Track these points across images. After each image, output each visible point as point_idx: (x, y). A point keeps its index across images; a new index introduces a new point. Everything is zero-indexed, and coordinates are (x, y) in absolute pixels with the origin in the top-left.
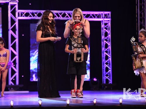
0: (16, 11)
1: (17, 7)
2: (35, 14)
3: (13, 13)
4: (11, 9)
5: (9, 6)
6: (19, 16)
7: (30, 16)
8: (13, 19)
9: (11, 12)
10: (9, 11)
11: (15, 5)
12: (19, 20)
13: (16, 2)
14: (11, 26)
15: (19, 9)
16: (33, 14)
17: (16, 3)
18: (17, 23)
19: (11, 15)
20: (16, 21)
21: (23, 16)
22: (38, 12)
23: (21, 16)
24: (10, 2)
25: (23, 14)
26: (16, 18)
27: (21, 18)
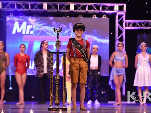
0: (124, 21)
1: (124, 17)
2: (142, 24)
3: (121, 23)
4: (119, 19)
5: (117, 17)
6: (126, 26)
7: (138, 26)
8: (121, 29)
9: (119, 23)
10: (117, 21)
11: (122, 15)
12: (126, 30)
13: (124, 12)
14: (118, 36)
15: (126, 19)
16: (140, 24)
17: (124, 14)
18: (124, 34)
19: (118, 25)
20: (123, 31)
21: (131, 26)
22: (145, 22)
23: (129, 26)
24: (118, 12)
25: (130, 24)
26: (123, 28)
27: (128, 28)
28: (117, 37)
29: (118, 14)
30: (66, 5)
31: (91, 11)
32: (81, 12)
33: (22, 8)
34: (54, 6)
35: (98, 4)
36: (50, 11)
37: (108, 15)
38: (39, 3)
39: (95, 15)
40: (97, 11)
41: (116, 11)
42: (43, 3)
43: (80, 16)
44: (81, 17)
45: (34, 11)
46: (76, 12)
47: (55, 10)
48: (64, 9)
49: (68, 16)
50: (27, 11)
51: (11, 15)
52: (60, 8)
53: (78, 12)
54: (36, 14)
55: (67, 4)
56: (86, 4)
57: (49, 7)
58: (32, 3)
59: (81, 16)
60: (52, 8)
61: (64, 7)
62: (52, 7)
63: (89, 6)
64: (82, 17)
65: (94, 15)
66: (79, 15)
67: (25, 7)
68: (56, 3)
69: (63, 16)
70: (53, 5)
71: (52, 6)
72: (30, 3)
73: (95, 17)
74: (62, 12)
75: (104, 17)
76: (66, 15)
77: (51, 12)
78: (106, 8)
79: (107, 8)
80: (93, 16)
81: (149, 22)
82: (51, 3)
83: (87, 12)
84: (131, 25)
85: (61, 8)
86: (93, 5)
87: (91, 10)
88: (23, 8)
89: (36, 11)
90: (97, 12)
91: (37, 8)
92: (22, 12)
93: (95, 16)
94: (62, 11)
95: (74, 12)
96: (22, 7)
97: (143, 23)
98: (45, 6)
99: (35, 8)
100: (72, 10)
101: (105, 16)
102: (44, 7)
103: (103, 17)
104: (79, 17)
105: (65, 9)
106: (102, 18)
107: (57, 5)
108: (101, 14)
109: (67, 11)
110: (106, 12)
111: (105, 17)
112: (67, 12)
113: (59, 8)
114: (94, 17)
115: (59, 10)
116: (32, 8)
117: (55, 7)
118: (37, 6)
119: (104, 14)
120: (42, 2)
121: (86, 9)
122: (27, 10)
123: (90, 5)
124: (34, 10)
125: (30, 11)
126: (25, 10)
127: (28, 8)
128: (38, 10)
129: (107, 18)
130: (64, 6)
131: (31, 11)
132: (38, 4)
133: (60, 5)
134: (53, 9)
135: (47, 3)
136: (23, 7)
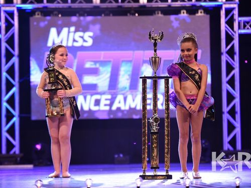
0: (235, 20)
1: (236, 12)
3: (230, 23)
4: (226, 17)
5: (223, 13)
6: (239, 28)
8: (230, 33)
9: (227, 23)
10: (223, 20)
11: (233, 9)
12: (240, 35)
13: (235, 4)
14: (227, 46)
15: (240, 16)
17: (236, 6)
18: (236, 42)
19: (226, 27)
20: (235, 37)
21: (248, 28)
23: (244, 28)
24: (225, 4)
25: (246, 24)
26: (235, 32)
27: (243, 31)
28: (224, 48)
29: (224, 6)
31: (177, 3)
32: (160, 6)
33: (56, 2)
36: (105, 5)
37: (206, 10)
39: (185, 11)
41: (222, 2)
43: (158, 13)
44: (160, 15)
45: (77, 7)
46: (150, 6)
47: (114, 5)
48: (129, 2)
49: (137, 15)
50: (65, 7)
51: (38, 14)
52: (123, 1)
53: (154, 6)
54: (81, 12)
59: (160, 12)
60: (108, 1)
64: (162, 16)
65: (182, 11)
66: (156, 12)
69: (128, 14)
74: (126, 6)
75: (200, 14)
76: (133, 12)
77: (107, 8)
80: (180, 13)
83: (170, 6)
84: (248, 26)
87: (176, 1)
88: (58, 3)
89: (80, 7)
90: (187, 5)
91: (83, 1)
92: (56, 9)
93: (184, 13)
94: (126, 4)
95: (147, 6)
99: (78, 2)
100: (143, 3)
101: (201, 12)
103: (198, 13)
104: (157, 15)
105: (131, 1)
106: (197, 15)
108: (194, 8)
110: (203, 4)
111: (203, 14)
112: (134, 6)
113: (120, 0)
114: (182, 14)
115: (120, 4)
116: (73, 1)
119: (200, 9)
121: (167, 1)
122: (65, 5)
124: (76, 5)
125: (70, 7)
126: (62, 5)
127: (67, 2)
128: (85, 5)
129: (205, 15)
131: (73, 7)
134: (111, 2)
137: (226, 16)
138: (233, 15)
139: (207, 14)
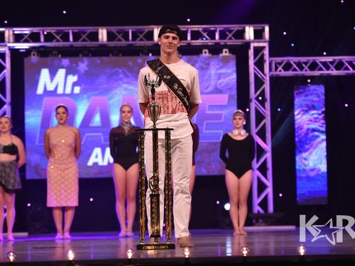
0: (265, 61)
1: (266, 52)
2: (304, 65)
3: (260, 64)
5: (251, 52)
6: (271, 70)
7: (295, 70)
8: (260, 76)
9: (255, 64)
10: (251, 62)
11: (263, 48)
13: (265, 42)
15: (270, 56)
16: (299, 64)
17: (266, 45)
18: (267, 86)
19: (255, 69)
20: (265, 81)
21: (280, 70)
22: (309, 61)
23: (276, 70)
24: (253, 42)
25: (278, 65)
26: (265, 75)
27: (275, 74)
28: (253, 94)
29: (252, 45)
30: (146, 31)
31: (197, 41)
33: (55, 40)
34: (121, 35)
35: (212, 26)
36: (113, 44)
38: (90, 29)
39: (207, 51)
40: (210, 42)
41: (250, 39)
42: (98, 30)
45: (79, 46)
47: (124, 43)
48: (141, 40)
49: (150, 55)
50: (66, 46)
51: (34, 55)
52: (134, 39)
54: (84, 52)
55: (146, 28)
56: (188, 28)
57: (111, 36)
58: (76, 29)
60: (117, 39)
61: (141, 36)
62: (117, 37)
63: (192, 32)
65: (204, 51)
67: (60, 37)
68: (126, 28)
69: (141, 54)
70: (119, 33)
71: (117, 34)
72: (70, 31)
73: (206, 54)
74: (138, 45)
76: (146, 51)
77: (115, 47)
78: (228, 35)
79: (230, 35)
80: (202, 53)
81: (318, 61)
82: (114, 29)
83: (189, 44)
84: (280, 68)
85: (135, 36)
86: (200, 29)
87: (197, 39)
88: (58, 41)
89: (84, 46)
90: (210, 44)
91: (86, 39)
92: (55, 48)
94: (138, 43)
96: (55, 38)
97: (306, 63)
98: (103, 34)
99: (81, 39)
101: (226, 52)
102: (100, 37)
103: (222, 53)
105: (144, 39)
106: (221, 55)
107: (128, 32)
108: (218, 46)
109: (148, 43)
111: (228, 54)
112: (148, 45)
113: (130, 38)
114: (204, 54)
115: (131, 43)
116: (75, 39)
117: (123, 37)
118: (86, 34)
119: (225, 48)
120: (96, 28)
121: (186, 39)
122: (66, 44)
123: (196, 29)
124: (79, 44)
125: (72, 46)
126: (61, 44)
127: (68, 40)
128: (89, 44)
129: (231, 55)
130: (141, 33)
131: (75, 46)
132: (89, 31)
133: (132, 32)
134: (120, 40)
135: (107, 30)
136: (58, 37)
137: (255, 56)
138: (263, 54)
139: (233, 54)
